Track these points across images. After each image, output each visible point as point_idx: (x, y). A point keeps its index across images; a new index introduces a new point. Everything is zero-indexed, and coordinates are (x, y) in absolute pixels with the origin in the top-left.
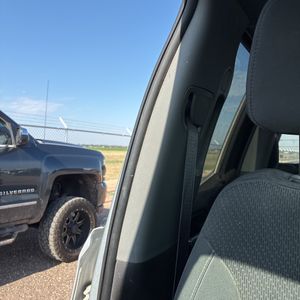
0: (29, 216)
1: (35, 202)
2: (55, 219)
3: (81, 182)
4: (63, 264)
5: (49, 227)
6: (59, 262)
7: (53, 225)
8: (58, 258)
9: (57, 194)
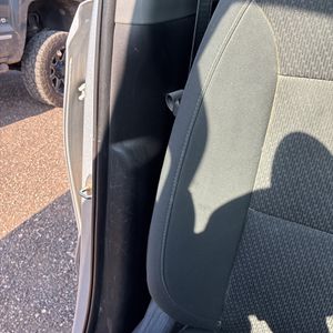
0: (7, 54)
1: (10, 36)
2: (39, 58)
3: (63, 13)
4: (57, 109)
5: (33, 67)
6: (52, 107)
7: (38, 65)
8: (50, 103)
9: (35, 28)
